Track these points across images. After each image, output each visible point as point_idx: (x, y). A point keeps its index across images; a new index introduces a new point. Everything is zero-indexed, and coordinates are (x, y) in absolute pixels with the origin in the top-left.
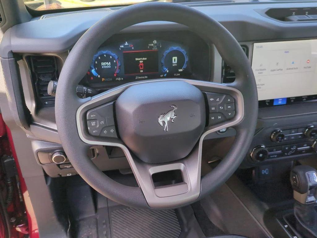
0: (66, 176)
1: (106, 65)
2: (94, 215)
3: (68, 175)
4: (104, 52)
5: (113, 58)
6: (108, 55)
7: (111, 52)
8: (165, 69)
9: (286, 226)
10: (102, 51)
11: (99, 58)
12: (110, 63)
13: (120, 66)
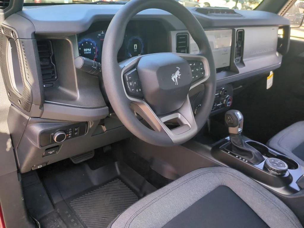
0: (36, 168)
1: (88, 51)
2: (53, 210)
3: (39, 167)
4: (87, 40)
5: (93, 45)
6: (89, 42)
7: (91, 40)
8: (129, 54)
9: (229, 152)
10: (85, 39)
11: (83, 45)
12: (90, 49)
13: (98, 52)
